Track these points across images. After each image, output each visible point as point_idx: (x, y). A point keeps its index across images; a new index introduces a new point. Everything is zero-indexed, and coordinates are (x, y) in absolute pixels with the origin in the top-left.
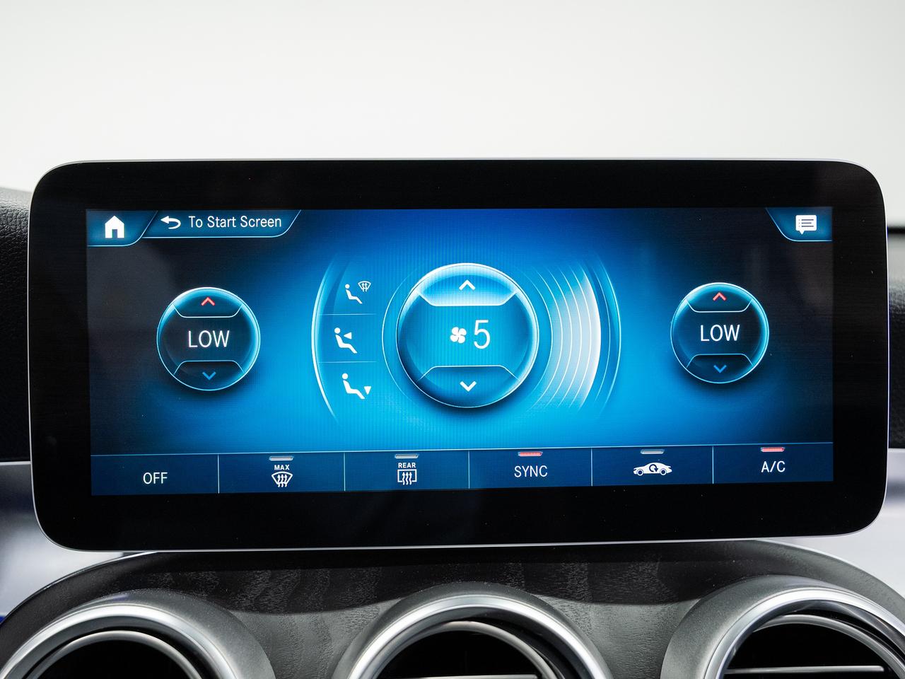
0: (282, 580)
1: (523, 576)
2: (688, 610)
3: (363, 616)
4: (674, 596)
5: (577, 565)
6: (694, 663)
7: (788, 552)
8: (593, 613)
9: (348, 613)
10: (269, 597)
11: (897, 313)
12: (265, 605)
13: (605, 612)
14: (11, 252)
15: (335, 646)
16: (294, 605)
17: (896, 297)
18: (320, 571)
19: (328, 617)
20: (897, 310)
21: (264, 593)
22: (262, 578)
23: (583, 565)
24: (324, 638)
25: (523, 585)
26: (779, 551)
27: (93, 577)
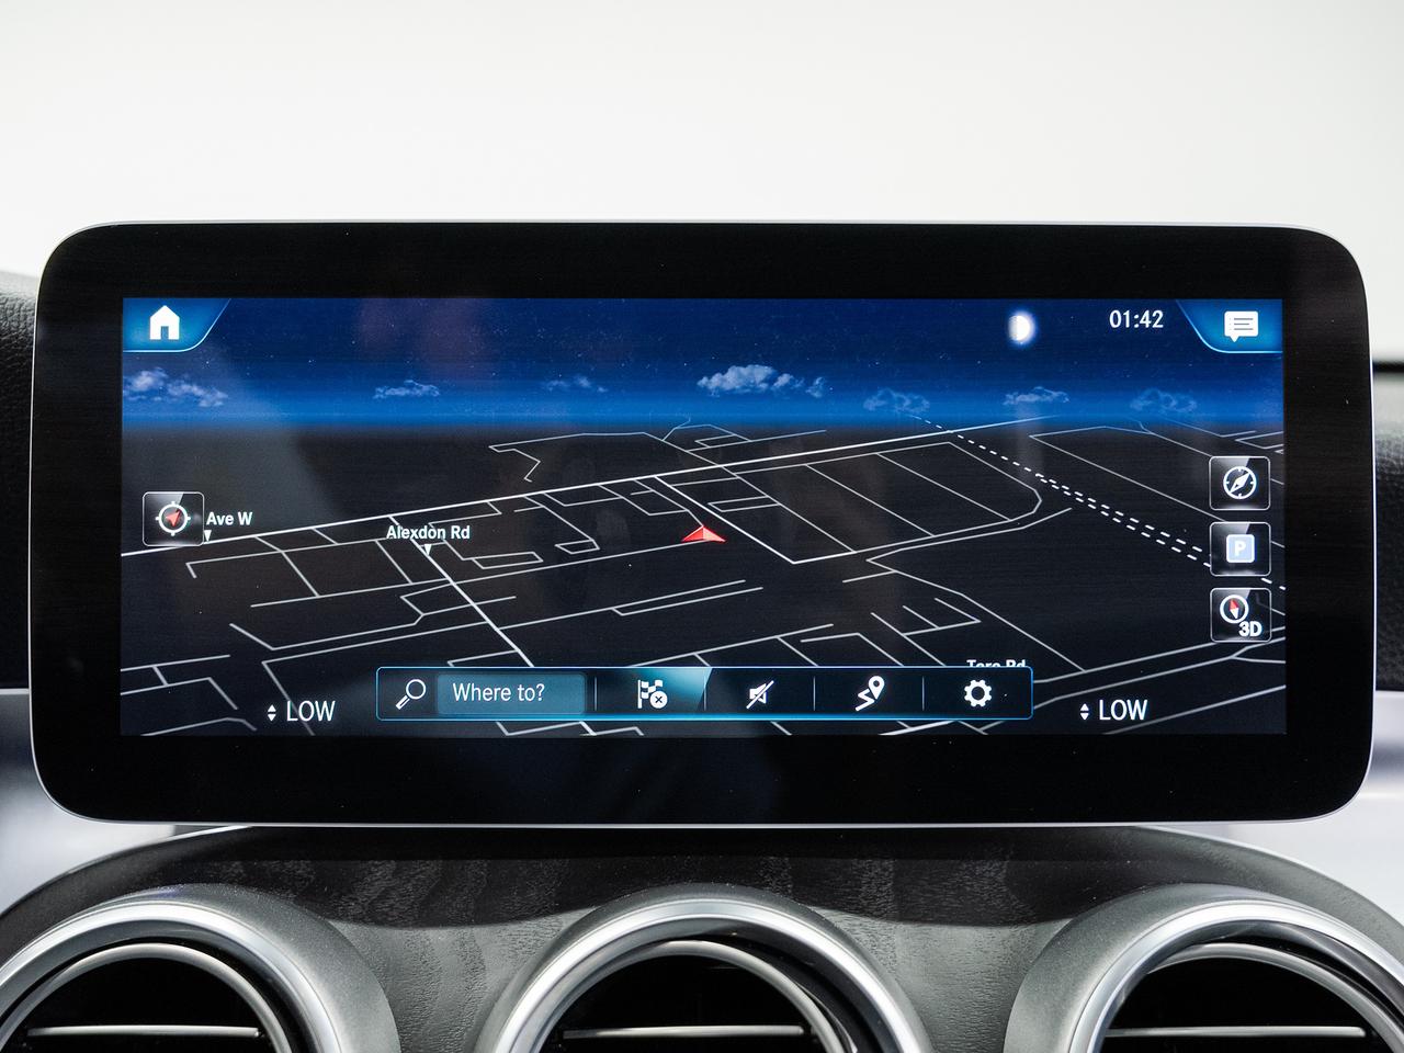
0: (413, 876)
1: (790, 877)
2: (1052, 936)
3: (536, 933)
4: (1030, 914)
5: (876, 863)
6: (1057, 1017)
7: (1216, 850)
8: (900, 937)
9: (513, 928)
10: (392, 902)
11: (1394, 473)
12: (383, 913)
13: (919, 936)
14: (10, 362)
15: (491, 980)
16: (428, 916)
17: (1392, 447)
18: (472, 863)
19: (481, 934)
20: (1392, 467)
21: (384, 896)
22: (381, 874)
23: (886, 863)
24: (475, 967)
25: (790, 891)
26: (1203, 847)
27: (123, 866)
